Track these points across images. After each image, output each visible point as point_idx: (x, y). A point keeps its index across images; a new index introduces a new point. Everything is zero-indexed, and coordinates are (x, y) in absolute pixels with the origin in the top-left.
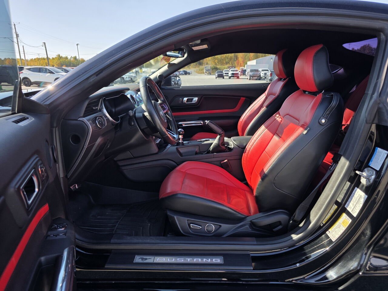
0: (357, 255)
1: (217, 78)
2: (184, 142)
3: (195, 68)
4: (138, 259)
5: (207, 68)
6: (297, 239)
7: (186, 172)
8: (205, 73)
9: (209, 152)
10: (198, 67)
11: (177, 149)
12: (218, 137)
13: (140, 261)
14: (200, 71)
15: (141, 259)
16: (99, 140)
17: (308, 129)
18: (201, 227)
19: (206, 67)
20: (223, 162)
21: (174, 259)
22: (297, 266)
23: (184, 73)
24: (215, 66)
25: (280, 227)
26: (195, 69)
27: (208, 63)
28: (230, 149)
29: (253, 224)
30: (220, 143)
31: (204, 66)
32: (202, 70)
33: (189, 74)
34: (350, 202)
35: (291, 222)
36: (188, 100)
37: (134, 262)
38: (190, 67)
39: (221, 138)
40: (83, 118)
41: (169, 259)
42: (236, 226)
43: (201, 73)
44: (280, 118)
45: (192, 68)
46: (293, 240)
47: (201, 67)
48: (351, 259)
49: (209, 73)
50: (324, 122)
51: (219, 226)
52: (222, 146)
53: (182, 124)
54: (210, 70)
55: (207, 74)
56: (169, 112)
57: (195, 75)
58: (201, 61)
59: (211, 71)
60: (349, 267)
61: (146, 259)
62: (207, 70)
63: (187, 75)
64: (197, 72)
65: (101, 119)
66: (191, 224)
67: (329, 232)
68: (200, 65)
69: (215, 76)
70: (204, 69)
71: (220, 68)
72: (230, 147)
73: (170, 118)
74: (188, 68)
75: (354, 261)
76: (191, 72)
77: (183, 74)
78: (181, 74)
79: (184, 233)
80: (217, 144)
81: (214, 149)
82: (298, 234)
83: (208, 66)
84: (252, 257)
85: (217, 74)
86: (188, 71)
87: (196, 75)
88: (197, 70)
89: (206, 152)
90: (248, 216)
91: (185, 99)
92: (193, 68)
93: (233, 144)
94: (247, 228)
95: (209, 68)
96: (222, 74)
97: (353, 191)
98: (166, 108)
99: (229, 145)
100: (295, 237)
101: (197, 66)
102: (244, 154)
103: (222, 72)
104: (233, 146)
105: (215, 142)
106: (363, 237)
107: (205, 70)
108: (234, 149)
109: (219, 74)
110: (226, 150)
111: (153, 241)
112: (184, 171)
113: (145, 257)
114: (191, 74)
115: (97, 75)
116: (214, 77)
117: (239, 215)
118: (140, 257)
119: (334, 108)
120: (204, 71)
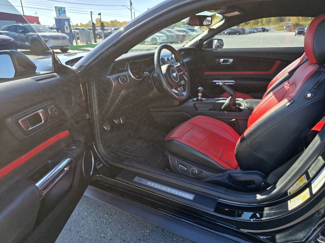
0: (307, 229)
1: (297, 35)
2: (202, 99)
3: (275, 24)
4: (137, 179)
5: (288, 25)
6: (260, 199)
7: (196, 124)
8: (285, 29)
9: (221, 110)
10: (279, 24)
11: (194, 104)
12: (230, 97)
13: (138, 181)
14: (280, 28)
15: (138, 180)
16: (123, 92)
17: (291, 102)
18: (186, 169)
19: (286, 24)
20: (231, 120)
21: (159, 186)
22: (251, 221)
23: (261, 30)
24: (297, 22)
25: (253, 186)
26: (275, 26)
27: (291, 19)
28: (241, 110)
29: (230, 177)
30: (232, 103)
31: (286, 22)
32: (282, 27)
33: (267, 31)
34: (316, 179)
35: (263, 184)
36: (224, 61)
37: (133, 180)
38: (270, 24)
39: (232, 99)
40: (109, 76)
41: (156, 185)
42: (216, 175)
43: (281, 30)
44: (288, 87)
45: (271, 25)
46: (256, 199)
47: (282, 23)
48: (301, 231)
49: (289, 30)
50: (309, 97)
51: (201, 172)
52: (232, 106)
53: (216, 82)
54: (291, 26)
55: (287, 30)
56: (186, 73)
57: (273, 32)
58: (283, 17)
59: (292, 28)
60: (297, 237)
61: (142, 181)
62: (287, 27)
63: (265, 32)
64: (276, 29)
65: (123, 77)
66: (179, 165)
67: (290, 201)
68: (281, 22)
69: (295, 32)
70: (284, 25)
71: (304, 24)
72: (241, 108)
73: (186, 78)
74: (268, 25)
75: (302, 233)
76: (270, 29)
77: (261, 32)
78: (259, 32)
79: (173, 170)
80: (228, 104)
81: (225, 108)
82: (262, 195)
83: (289, 22)
84: (219, 202)
85: (297, 31)
86: (267, 27)
87: (275, 32)
88: (277, 27)
89: (219, 110)
90: (229, 170)
91: (222, 60)
92: (273, 25)
93: (244, 106)
94: (224, 179)
95: (291, 25)
96: (303, 31)
97: (322, 169)
98: (183, 70)
99: (241, 106)
100: (259, 197)
101: (278, 22)
102: (250, 116)
103: (304, 29)
104: (244, 107)
105: (227, 101)
106: (317, 215)
107: (286, 26)
108: (243, 110)
109: (300, 31)
110: (236, 111)
111: (149, 170)
112: (195, 123)
113: (141, 179)
114: (269, 31)
115: (114, 46)
116: (293, 34)
117: (221, 167)
118: (138, 178)
119: (322, 83)
120: (284, 28)
